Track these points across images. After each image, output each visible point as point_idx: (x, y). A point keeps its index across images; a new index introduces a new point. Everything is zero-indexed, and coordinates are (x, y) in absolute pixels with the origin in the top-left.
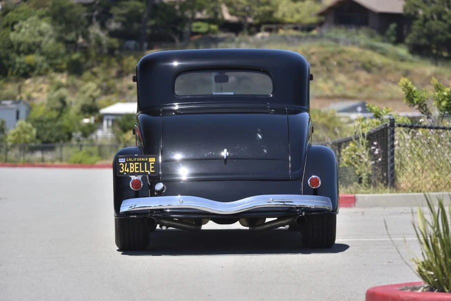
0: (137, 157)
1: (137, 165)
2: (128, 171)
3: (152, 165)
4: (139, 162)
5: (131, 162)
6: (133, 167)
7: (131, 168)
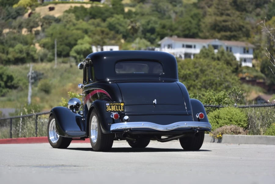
0: (115, 103)
1: (115, 107)
2: (111, 110)
3: (122, 107)
4: (116, 105)
5: (112, 105)
6: (113, 108)
7: (112, 108)
